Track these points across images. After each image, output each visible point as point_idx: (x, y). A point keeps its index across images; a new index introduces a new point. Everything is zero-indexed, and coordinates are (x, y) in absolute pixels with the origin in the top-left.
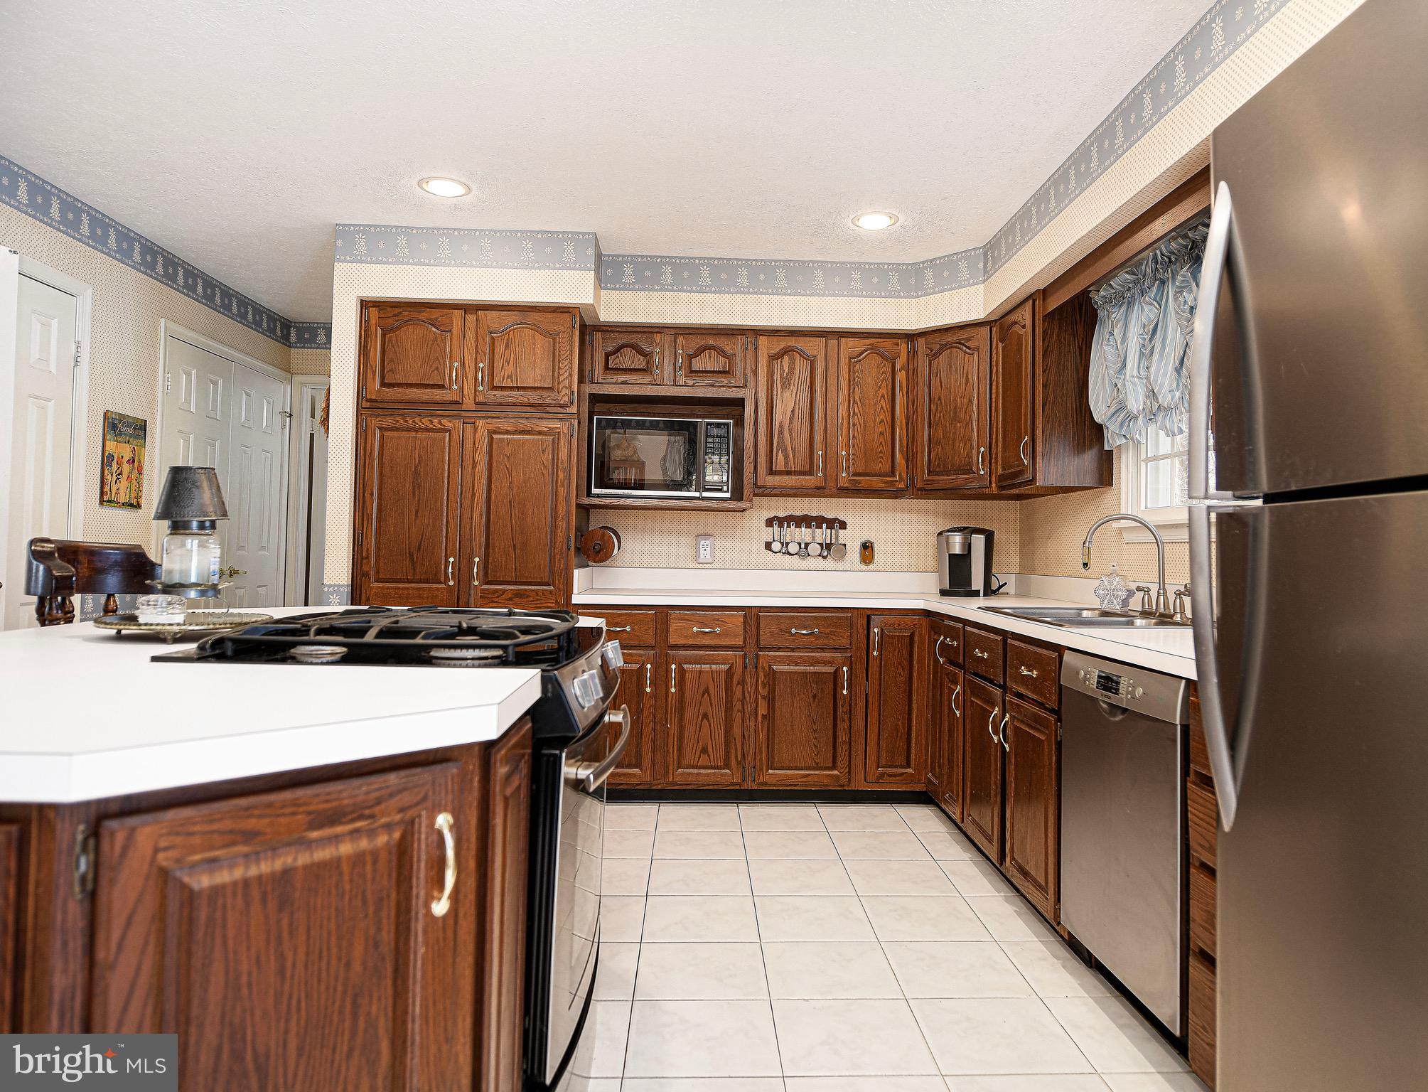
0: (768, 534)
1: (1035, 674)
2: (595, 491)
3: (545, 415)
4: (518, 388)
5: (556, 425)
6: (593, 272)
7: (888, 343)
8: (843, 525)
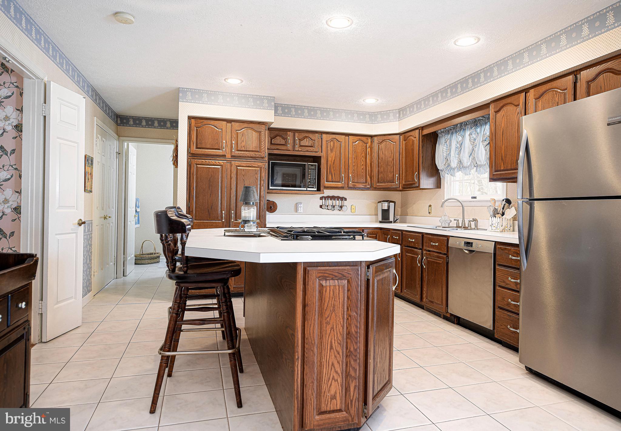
0: (321, 202)
1: (437, 244)
2: (270, 188)
3: (256, 161)
4: (247, 151)
5: (260, 164)
6: (274, 111)
7: (364, 139)
8: (346, 199)
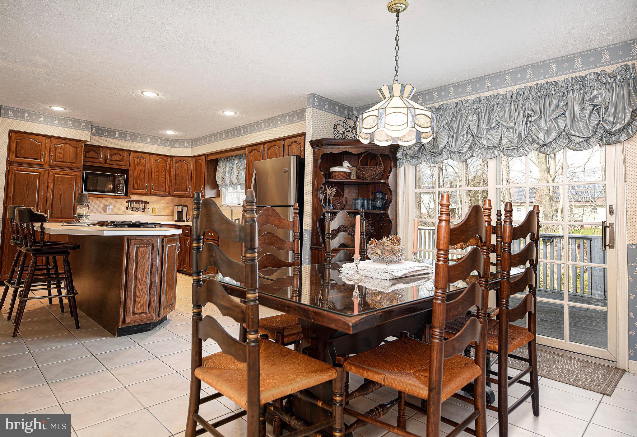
0: (127, 205)
2: (84, 192)
3: (72, 170)
4: (64, 162)
5: (76, 173)
6: (90, 131)
7: (165, 158)
8: (148, 203)
